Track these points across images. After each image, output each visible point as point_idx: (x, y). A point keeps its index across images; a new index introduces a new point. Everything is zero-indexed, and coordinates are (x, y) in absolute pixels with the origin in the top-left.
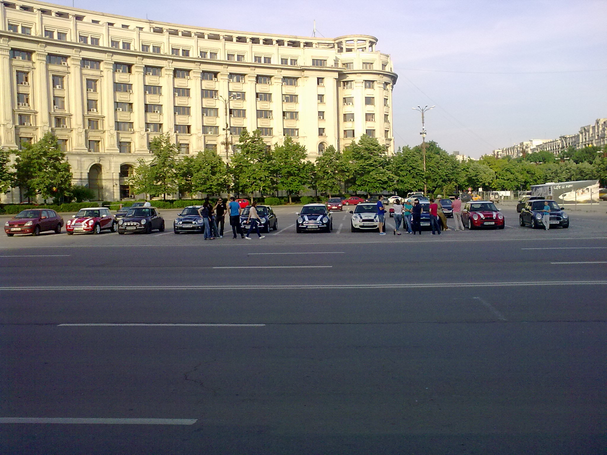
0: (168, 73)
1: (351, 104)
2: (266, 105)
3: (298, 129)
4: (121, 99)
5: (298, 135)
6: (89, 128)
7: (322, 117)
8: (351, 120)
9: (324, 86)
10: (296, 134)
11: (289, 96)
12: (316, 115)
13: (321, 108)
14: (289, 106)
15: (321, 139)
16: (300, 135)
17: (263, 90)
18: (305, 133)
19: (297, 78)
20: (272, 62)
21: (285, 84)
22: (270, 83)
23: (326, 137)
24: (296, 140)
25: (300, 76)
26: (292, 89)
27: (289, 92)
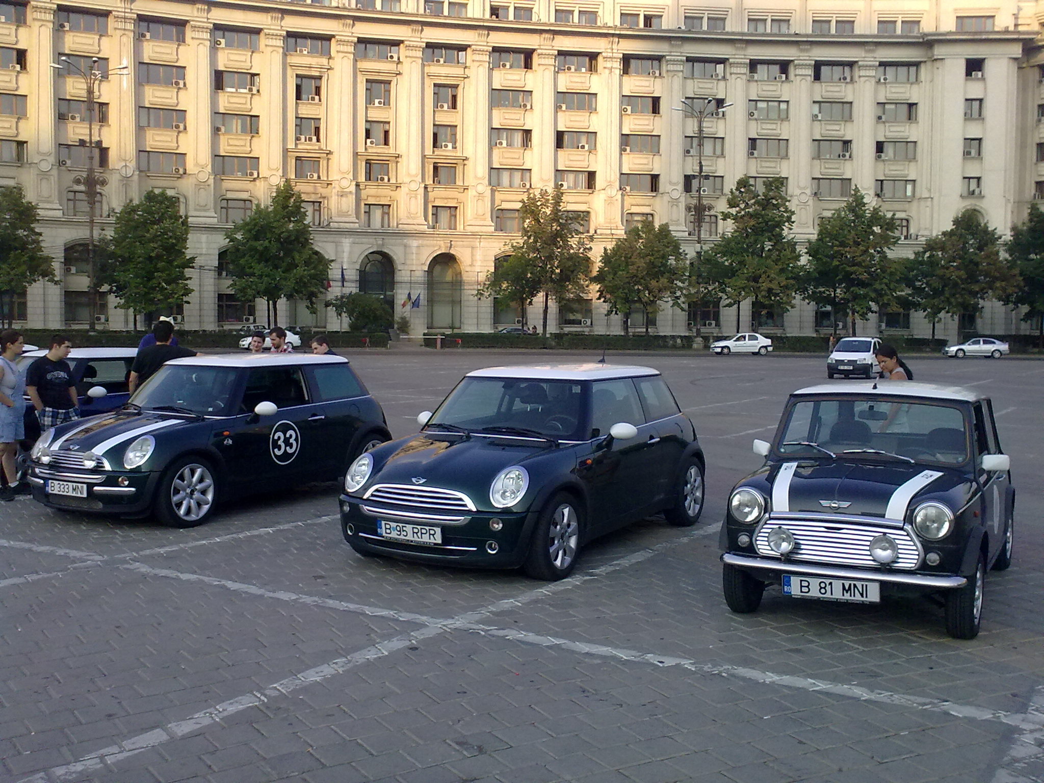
0: (609, 65)
2: (837, 127)
3: (914, 182)
4: (505, 121)
5: (914, 195)
6: (434, 182)
7: (973, 152)
9: (983, 79)
10: (909, 193)
11: (893, 106)
12: (958, 148)
13: (974, 131)
14: (892, 129)
15: (968, 204)
16: (918, 195)
17: (830, 95)
18: (930, 191)
19: (917, 64)
20: (858, 31)
21: (885, 79)
22: (848, 80)
23: (984, 197)
24: (907, 206)
25: (923, 59)
26: (904, 90)
27: (894, 96)
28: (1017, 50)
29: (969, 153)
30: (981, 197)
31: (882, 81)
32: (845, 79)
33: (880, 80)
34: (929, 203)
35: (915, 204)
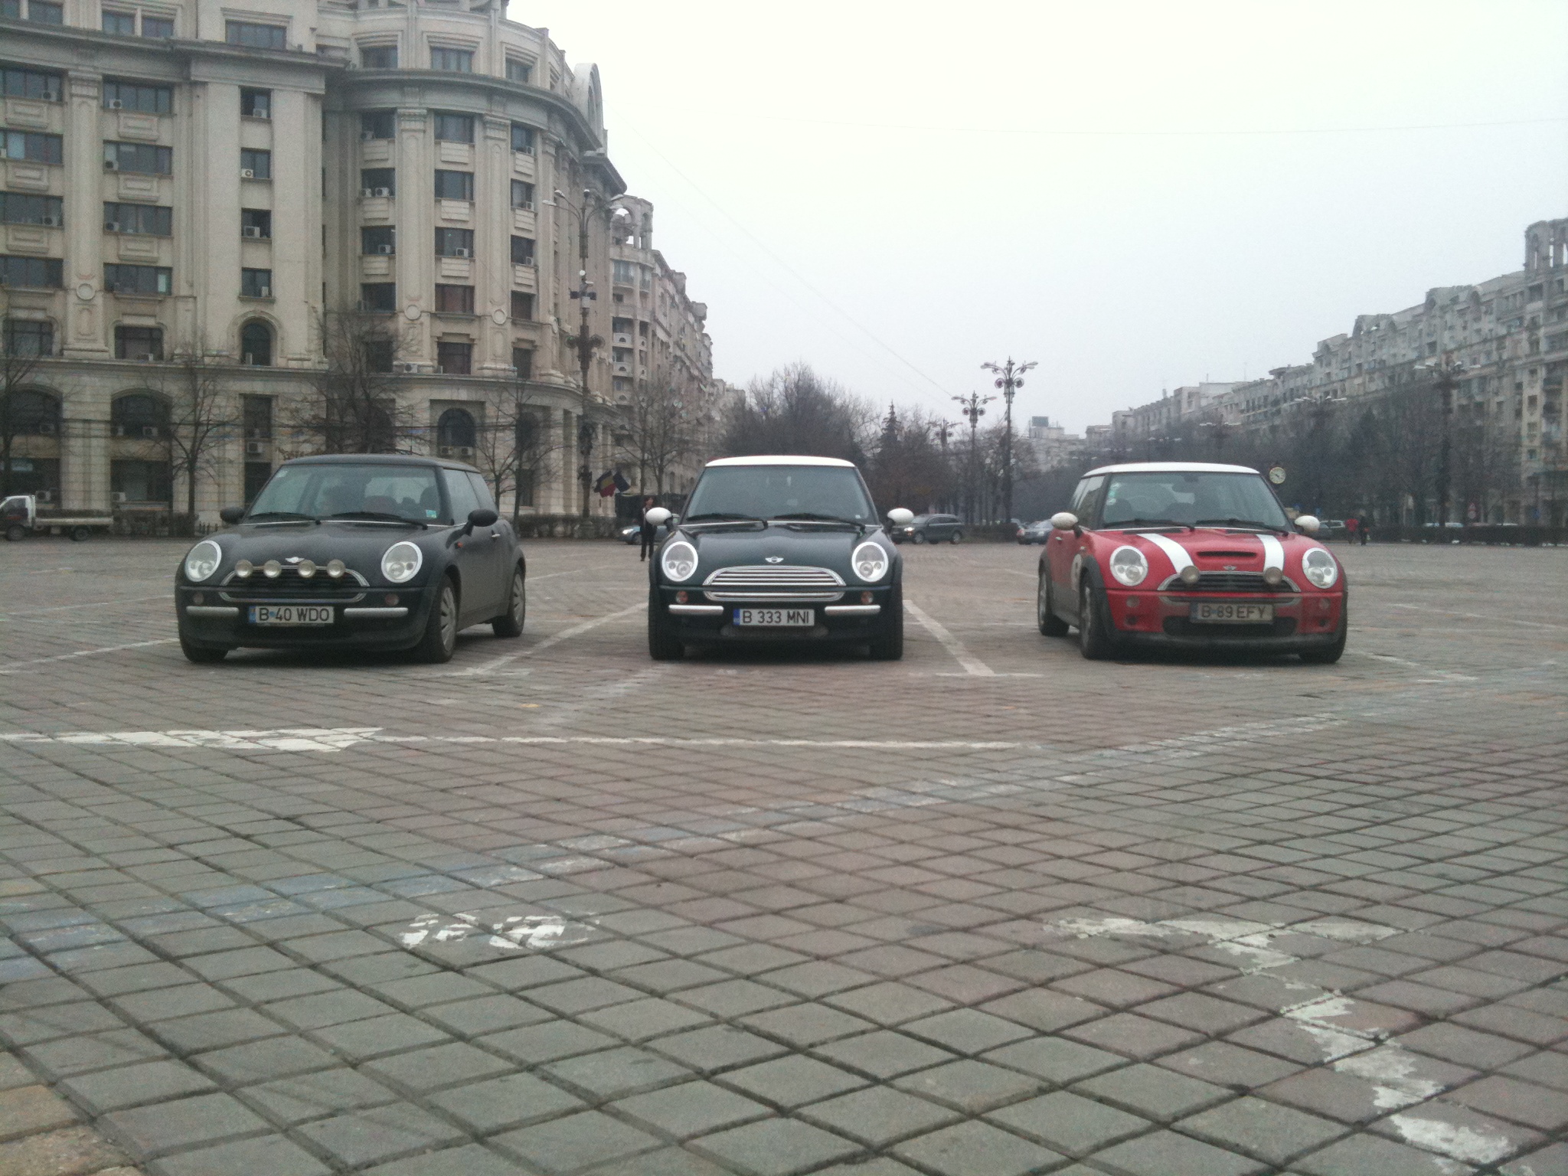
1: (385, 191)
3: (168, 271)
5: (169, 292)
7: (257, 230)
8: (383, 249)
9: (268, 121)
10: (162, 287)
11: (132, 149)
12: (233, 225)
13: (257, 200)
14: (130, 184)
15: (250, 310)
16: (175, 291)
17: (21, 119)
18: (192, 286)
19: (169, 88)
20: (68, 21)
21: (116, 104)
22: (54, 98)
23: (275, 300)
24: (160, 309)
25: (175, 80)
26: (146, 124)
27: (132, 133)
28: (319, 86)
29: (251, 232)
30: (270, 300)
31: (112, 106)
32: (47, 96)
33: (107, 105)
34: (190, 305)
35: (169, 303)
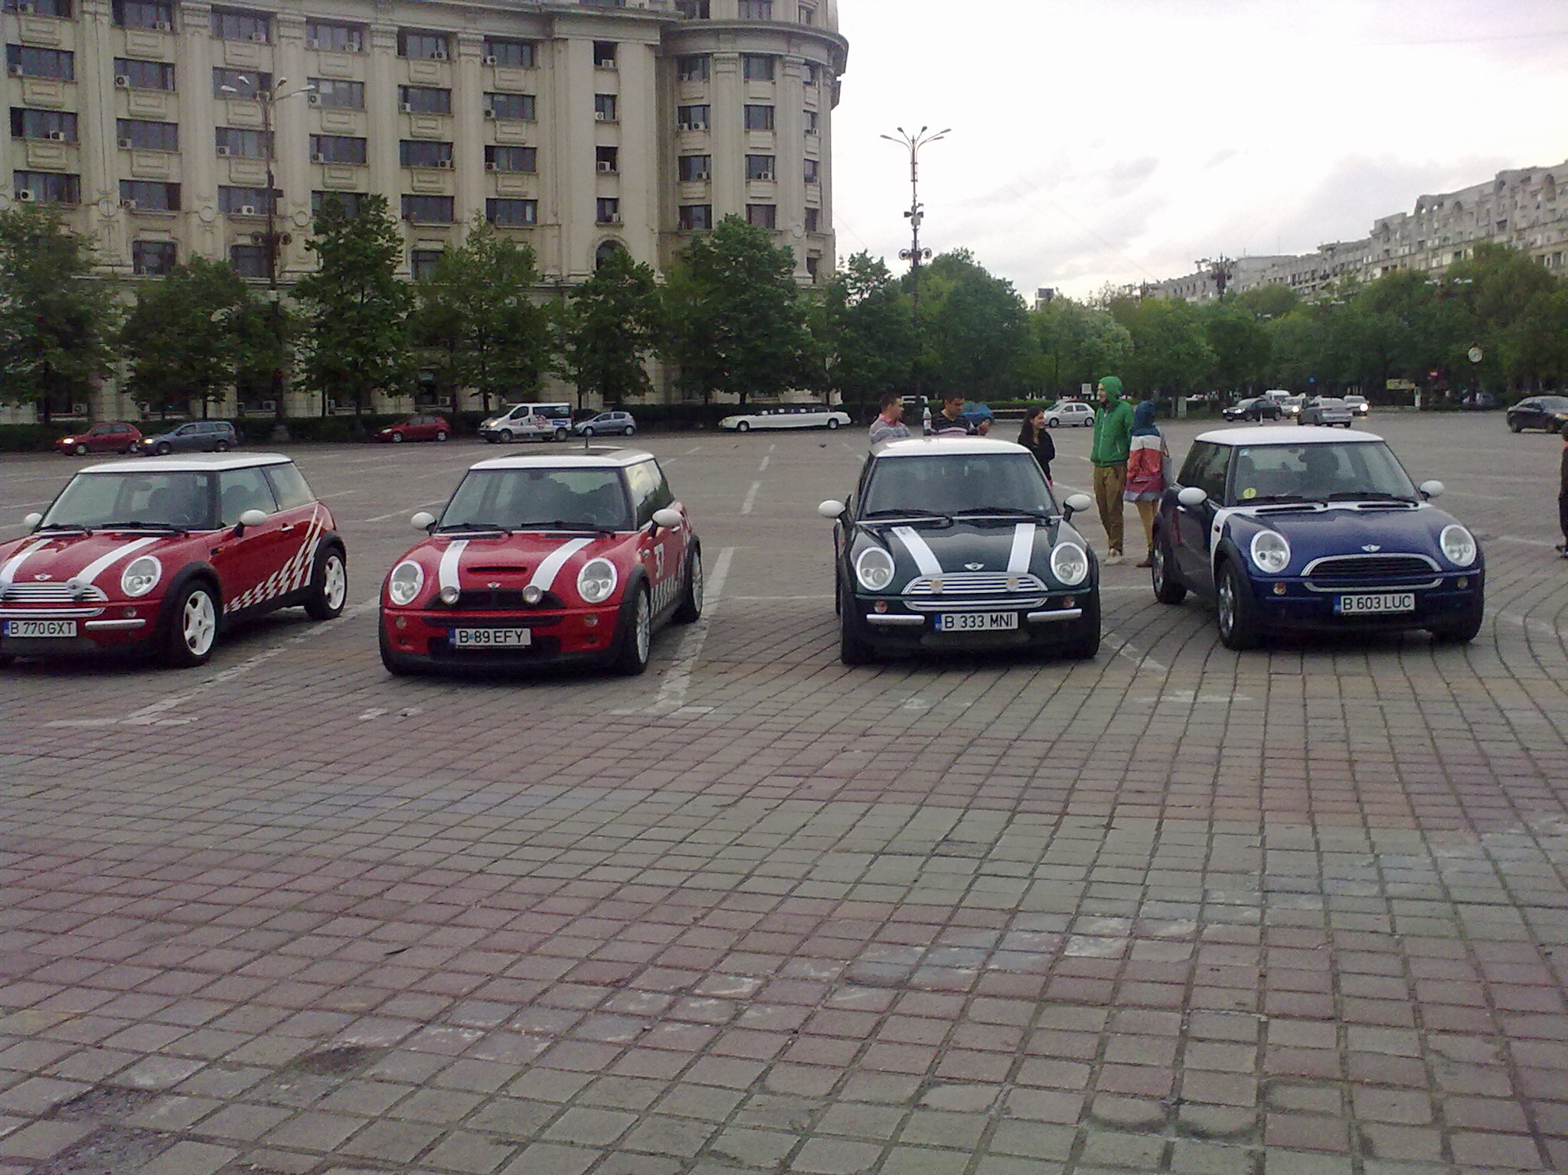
1: (701, 125)
2: (433, 124)
3: (534, 203)
5: (535, 221)
7: (608, 164)
8: (700, 176)
9: (615, 69)
10: (529, 218)
11: (505, 99)
12: (589, 160)
13: (607, 138)
14: (505, 129)
15: (604, 234)
16: (540, 222)
17: (420, 77)
18: (556, 215)
19: (533, 44)
21: (492, 60)
22: (445, 57)
23: (622, 226)
24: (527, 236)
25: (540, 37)
26: (516, 77)
27: (505, 85)
28: (654, 35)
29: (603, 167)
30: (620, 225)
31: (489, 62)
33: (485, 61)
34: (555, 232)
35: (538, 231)
